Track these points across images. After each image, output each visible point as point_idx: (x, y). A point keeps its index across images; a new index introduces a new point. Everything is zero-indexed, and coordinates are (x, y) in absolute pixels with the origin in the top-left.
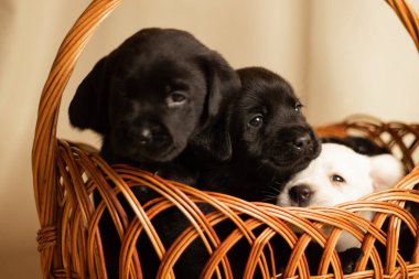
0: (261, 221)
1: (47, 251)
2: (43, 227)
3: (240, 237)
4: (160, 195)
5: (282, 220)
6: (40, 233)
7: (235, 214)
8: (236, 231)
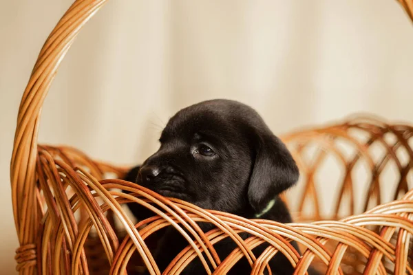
0: (262, 240)
1: (27, 271)
2: (22, 244)
3: (241, 256)
4: (154, 214)
5: (285, 238)
6: (18, 251)
7: (235, 233)
8: (237, 250)
